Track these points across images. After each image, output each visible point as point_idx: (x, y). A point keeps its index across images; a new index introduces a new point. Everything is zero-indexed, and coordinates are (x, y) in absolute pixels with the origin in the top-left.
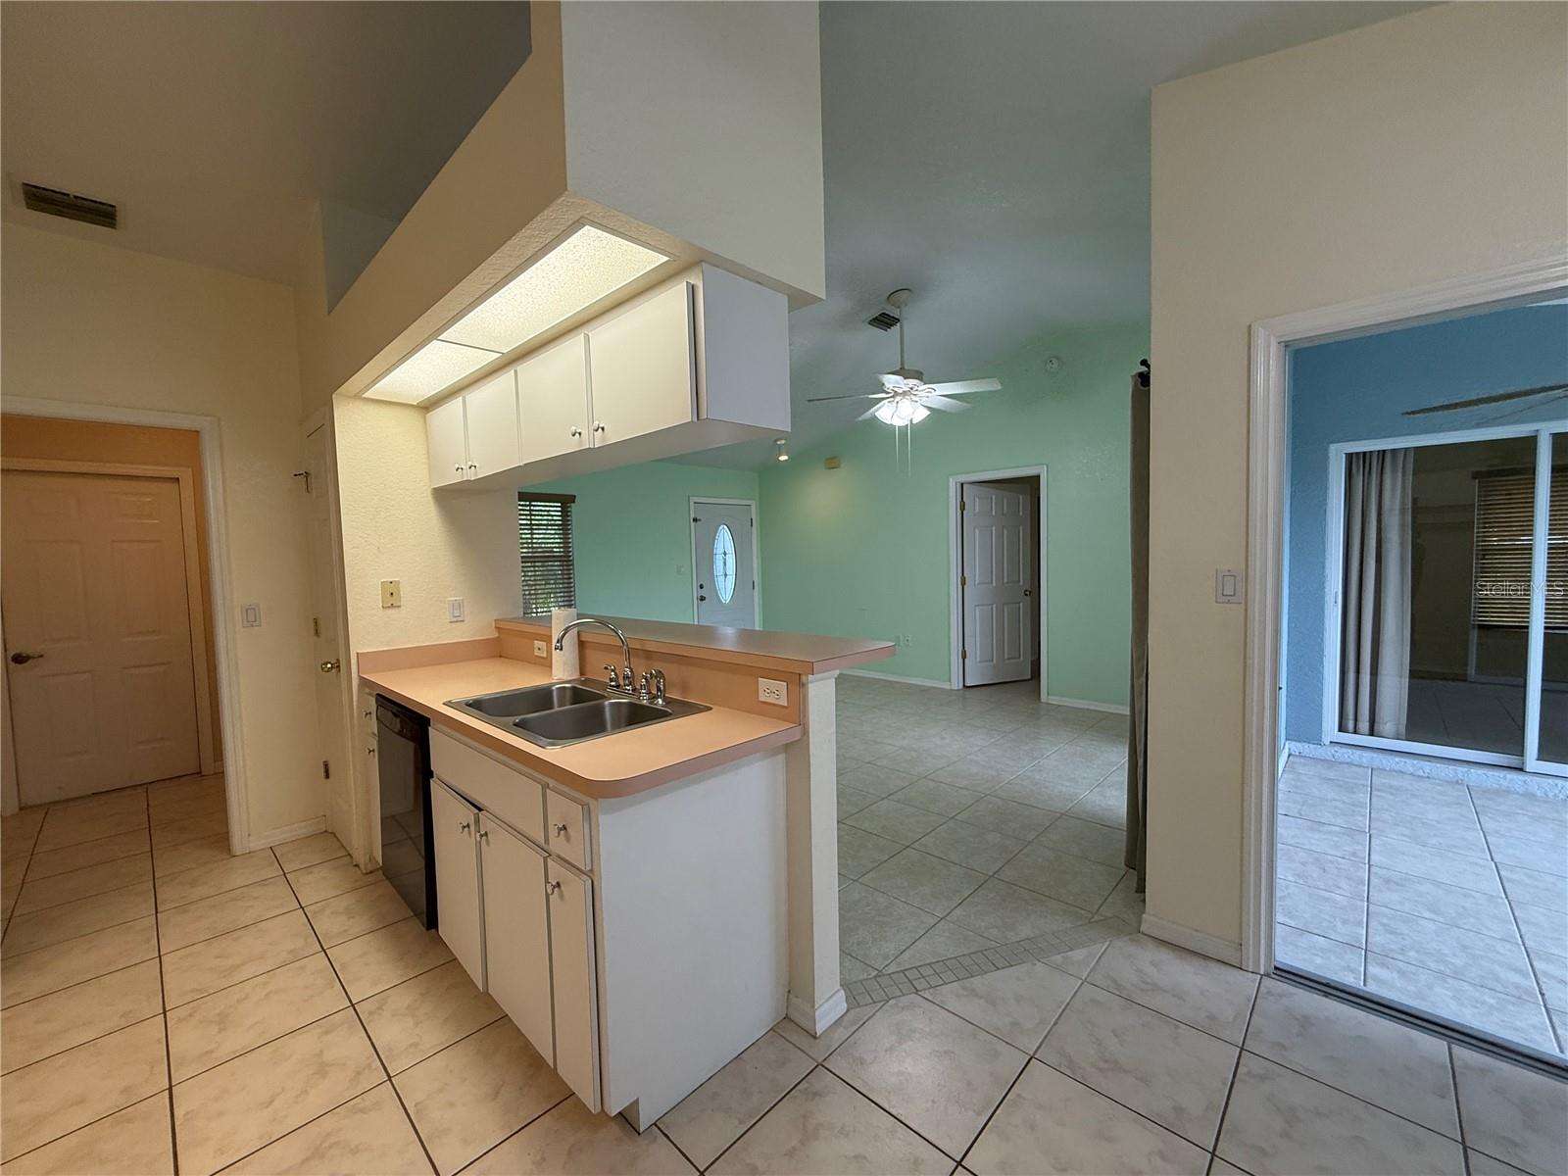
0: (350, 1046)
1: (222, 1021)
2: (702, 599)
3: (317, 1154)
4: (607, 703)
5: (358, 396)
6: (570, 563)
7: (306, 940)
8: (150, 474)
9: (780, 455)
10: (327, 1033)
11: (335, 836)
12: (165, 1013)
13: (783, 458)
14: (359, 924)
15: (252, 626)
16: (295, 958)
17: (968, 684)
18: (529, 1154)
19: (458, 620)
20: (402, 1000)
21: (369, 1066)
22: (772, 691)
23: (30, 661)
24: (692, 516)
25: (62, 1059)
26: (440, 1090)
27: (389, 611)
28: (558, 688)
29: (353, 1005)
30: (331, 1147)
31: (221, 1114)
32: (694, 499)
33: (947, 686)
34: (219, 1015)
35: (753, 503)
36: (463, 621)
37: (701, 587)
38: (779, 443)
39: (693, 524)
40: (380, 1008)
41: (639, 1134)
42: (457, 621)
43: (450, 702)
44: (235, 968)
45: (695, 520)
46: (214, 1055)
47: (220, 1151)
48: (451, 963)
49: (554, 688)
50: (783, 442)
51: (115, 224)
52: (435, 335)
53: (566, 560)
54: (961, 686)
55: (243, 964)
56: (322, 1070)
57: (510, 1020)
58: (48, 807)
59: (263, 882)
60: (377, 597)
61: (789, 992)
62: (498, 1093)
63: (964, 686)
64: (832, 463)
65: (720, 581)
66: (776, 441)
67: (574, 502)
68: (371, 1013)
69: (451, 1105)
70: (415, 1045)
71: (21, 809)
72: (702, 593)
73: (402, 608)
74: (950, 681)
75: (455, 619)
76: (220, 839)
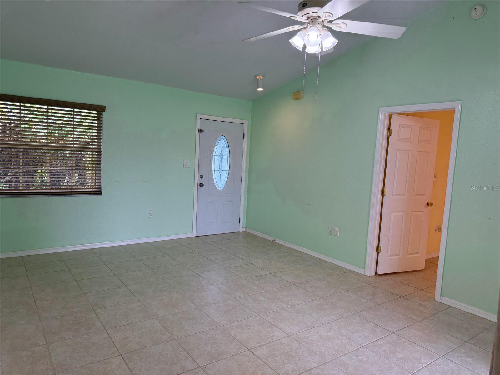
2: (201, 185)
6: (101, 154)
9: (258, 88)
13: (260, 89)
17: (380, 272)
24: (198, 128)
32: (199, 116)
33: (362, 272)
35: (246, 123)
37: (201, 177)
38: (258, 78)
39: (198, 133)
45: (200, 131)
50: (261, 77)
53: (98, 151)
54: (373, 273)
63: (376, 273)
64: (297, 95)
65: (215, 174)
66: (256, 76)
67: (105, 111)
72: (202, 181)
74: (364, 269)
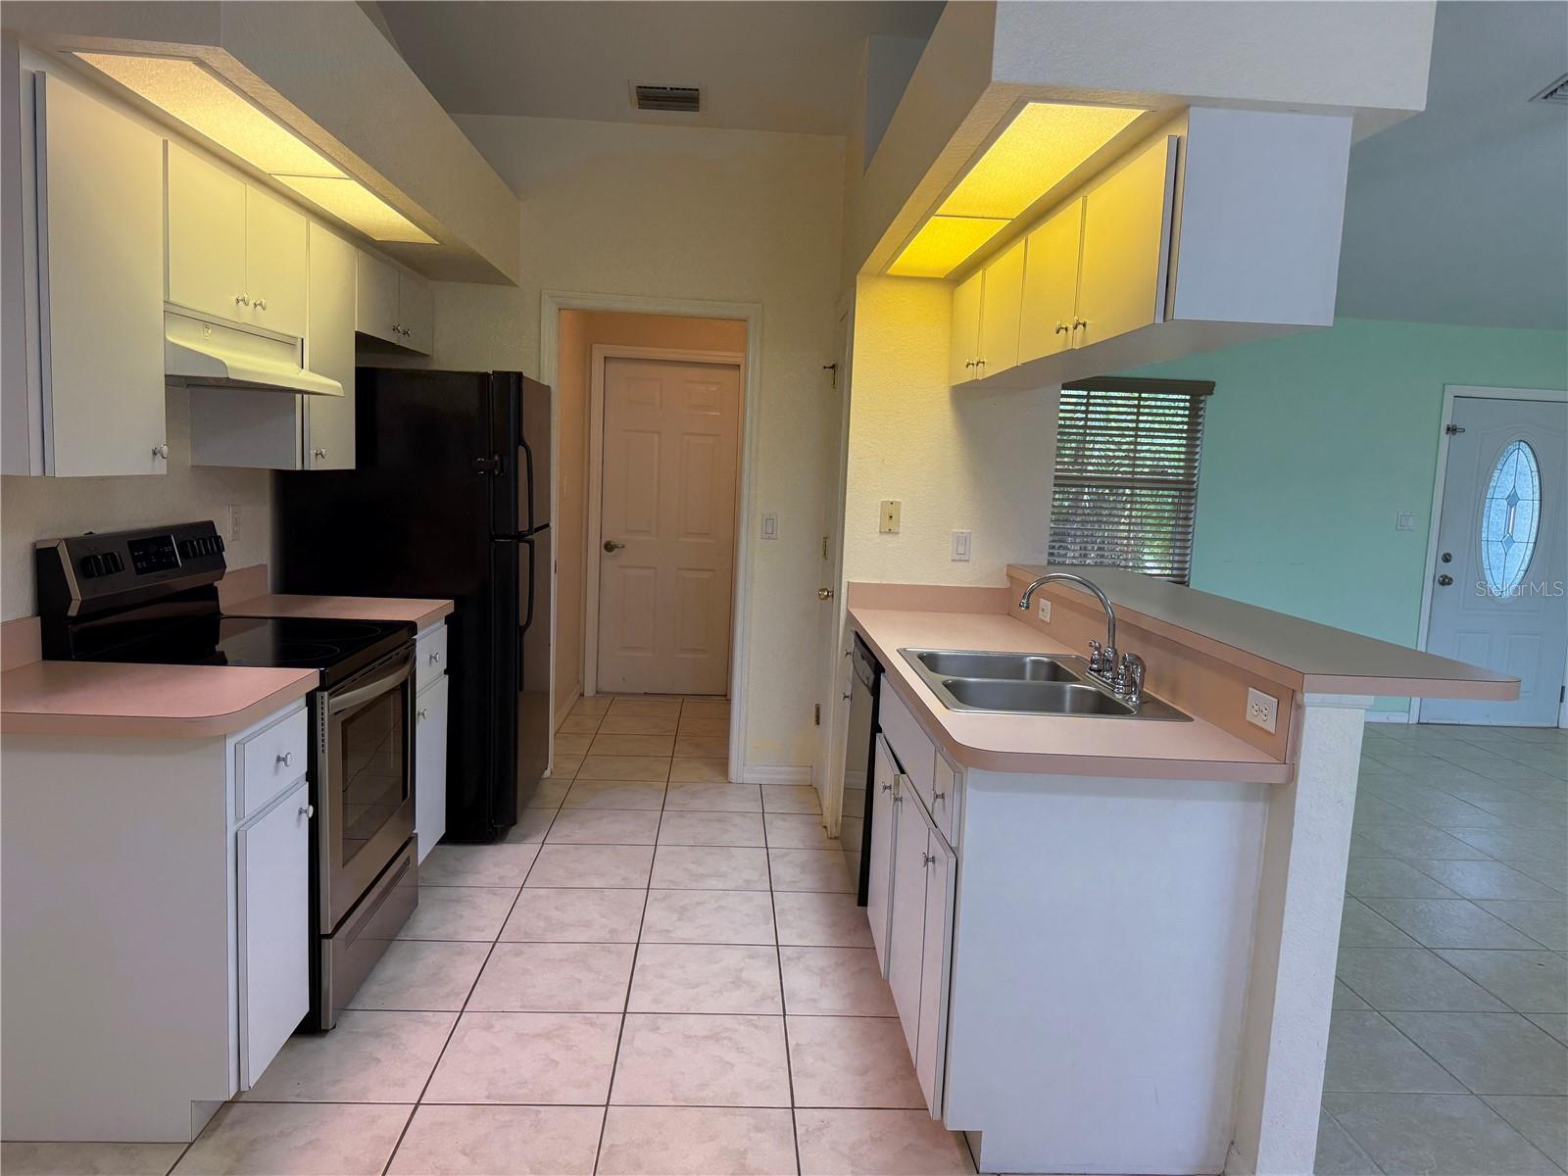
0: (764, 976)
1: (682, 912)
2: (1445, 581)
3: (714, 1037)
4: (1070, 686)
5: (882, 275)
6: (1192, 494)
7: (761, 876)
8: (718, 360)
10: (751, 957)
11: (817, 792)
12: (648, 889)
14: (808, 881)
15: (769, 538)
16: (747, 887)
18: (870, 1129)
19: (961, 558)
20: (819, 960)
21: (773, 998)
22: (1261, 708)
23: (616, 550)
24: (1446, 422)
25: (582, 893)
26: (819, 1045)
27: (887, 537)
28: (1034, 662)
29: (778, 946)
30: (725, 1038)
31: (663, 977)
32: (1453, 391)
34: (681, 907)
36: (968, 561)
37: (1447, 558)
39: (1445, 438)
40: (798, 958)
41: (978, 1173)
42: (961, 561)
43: (905, 650)
44: (702, 876)
45: (1452, 430)
46: (671, 935)
47: (656, 1001)
48: (870, 949)
49: (1028, 659)
51: (698, 107)
52: (931, 211)
53: (1185, 489)
55: (709, 876)
56: (738, 982)
57: (900, 1024)
58: (614, 696)
59: (742, 814)
60: (875, 519)
61: (1232, 1143)
62: (866, 1072)
65: (1492, 552)
67: (1211, 394)
68: (789, 959)
69: (823, 1059)
70: (814, 1000)
71: (597, 692)
72: (1447, 569)
73: (900, 535)
75: (958, 557)
76: (719, 760)
